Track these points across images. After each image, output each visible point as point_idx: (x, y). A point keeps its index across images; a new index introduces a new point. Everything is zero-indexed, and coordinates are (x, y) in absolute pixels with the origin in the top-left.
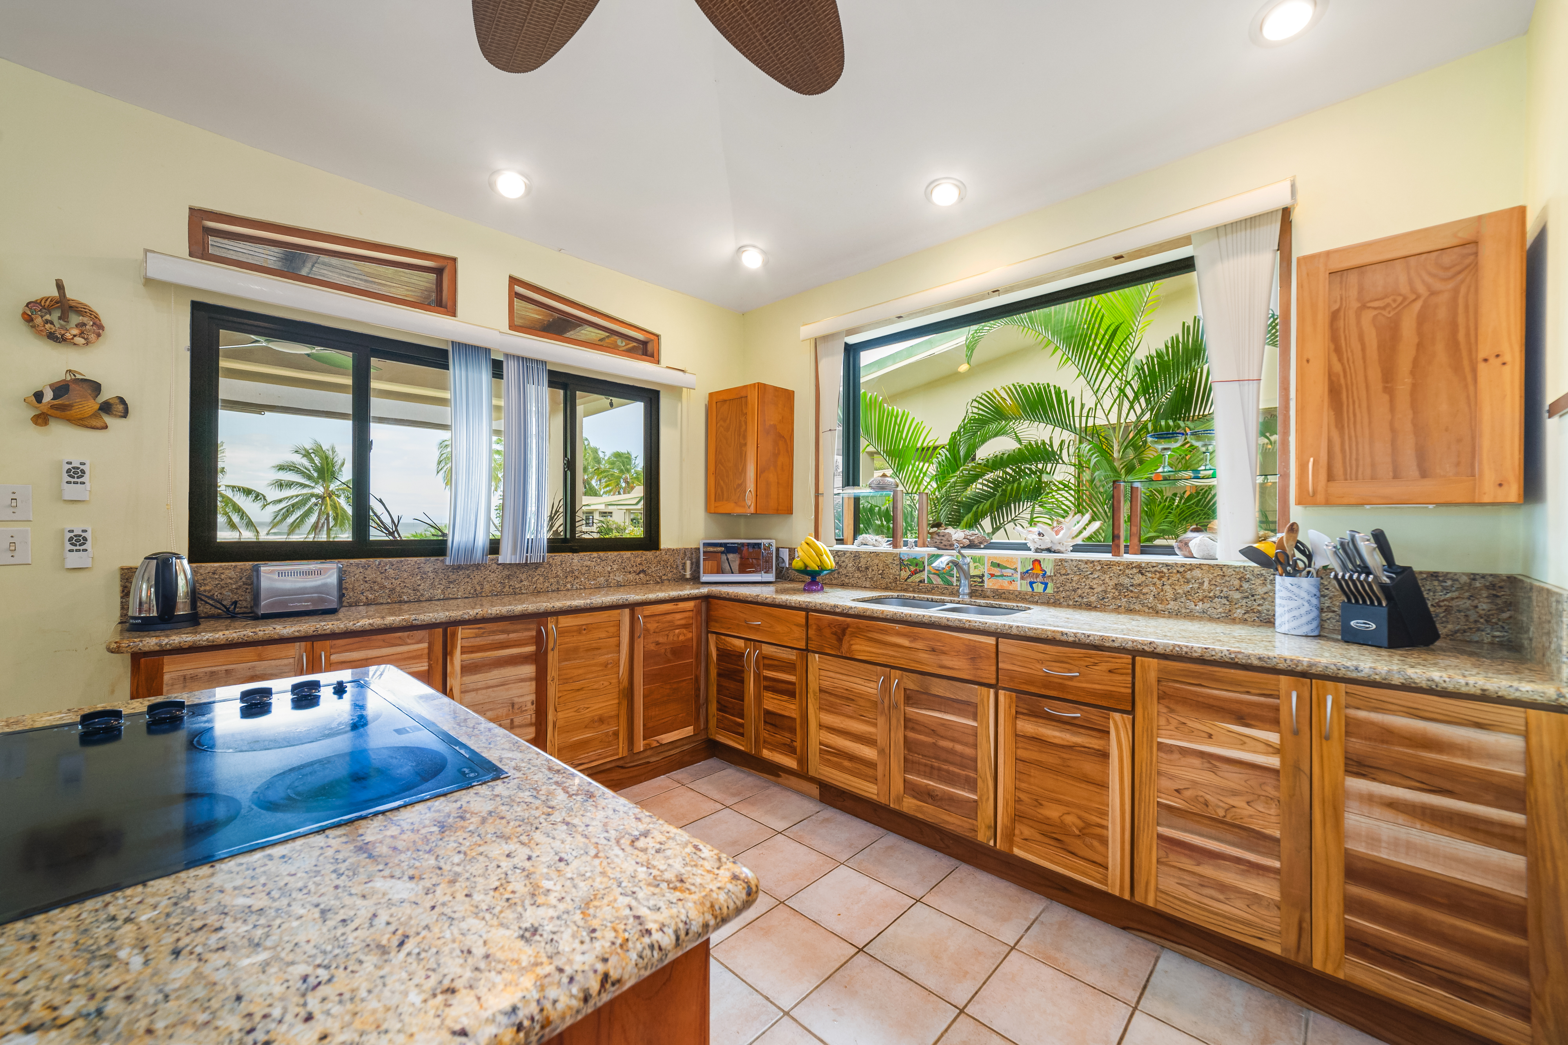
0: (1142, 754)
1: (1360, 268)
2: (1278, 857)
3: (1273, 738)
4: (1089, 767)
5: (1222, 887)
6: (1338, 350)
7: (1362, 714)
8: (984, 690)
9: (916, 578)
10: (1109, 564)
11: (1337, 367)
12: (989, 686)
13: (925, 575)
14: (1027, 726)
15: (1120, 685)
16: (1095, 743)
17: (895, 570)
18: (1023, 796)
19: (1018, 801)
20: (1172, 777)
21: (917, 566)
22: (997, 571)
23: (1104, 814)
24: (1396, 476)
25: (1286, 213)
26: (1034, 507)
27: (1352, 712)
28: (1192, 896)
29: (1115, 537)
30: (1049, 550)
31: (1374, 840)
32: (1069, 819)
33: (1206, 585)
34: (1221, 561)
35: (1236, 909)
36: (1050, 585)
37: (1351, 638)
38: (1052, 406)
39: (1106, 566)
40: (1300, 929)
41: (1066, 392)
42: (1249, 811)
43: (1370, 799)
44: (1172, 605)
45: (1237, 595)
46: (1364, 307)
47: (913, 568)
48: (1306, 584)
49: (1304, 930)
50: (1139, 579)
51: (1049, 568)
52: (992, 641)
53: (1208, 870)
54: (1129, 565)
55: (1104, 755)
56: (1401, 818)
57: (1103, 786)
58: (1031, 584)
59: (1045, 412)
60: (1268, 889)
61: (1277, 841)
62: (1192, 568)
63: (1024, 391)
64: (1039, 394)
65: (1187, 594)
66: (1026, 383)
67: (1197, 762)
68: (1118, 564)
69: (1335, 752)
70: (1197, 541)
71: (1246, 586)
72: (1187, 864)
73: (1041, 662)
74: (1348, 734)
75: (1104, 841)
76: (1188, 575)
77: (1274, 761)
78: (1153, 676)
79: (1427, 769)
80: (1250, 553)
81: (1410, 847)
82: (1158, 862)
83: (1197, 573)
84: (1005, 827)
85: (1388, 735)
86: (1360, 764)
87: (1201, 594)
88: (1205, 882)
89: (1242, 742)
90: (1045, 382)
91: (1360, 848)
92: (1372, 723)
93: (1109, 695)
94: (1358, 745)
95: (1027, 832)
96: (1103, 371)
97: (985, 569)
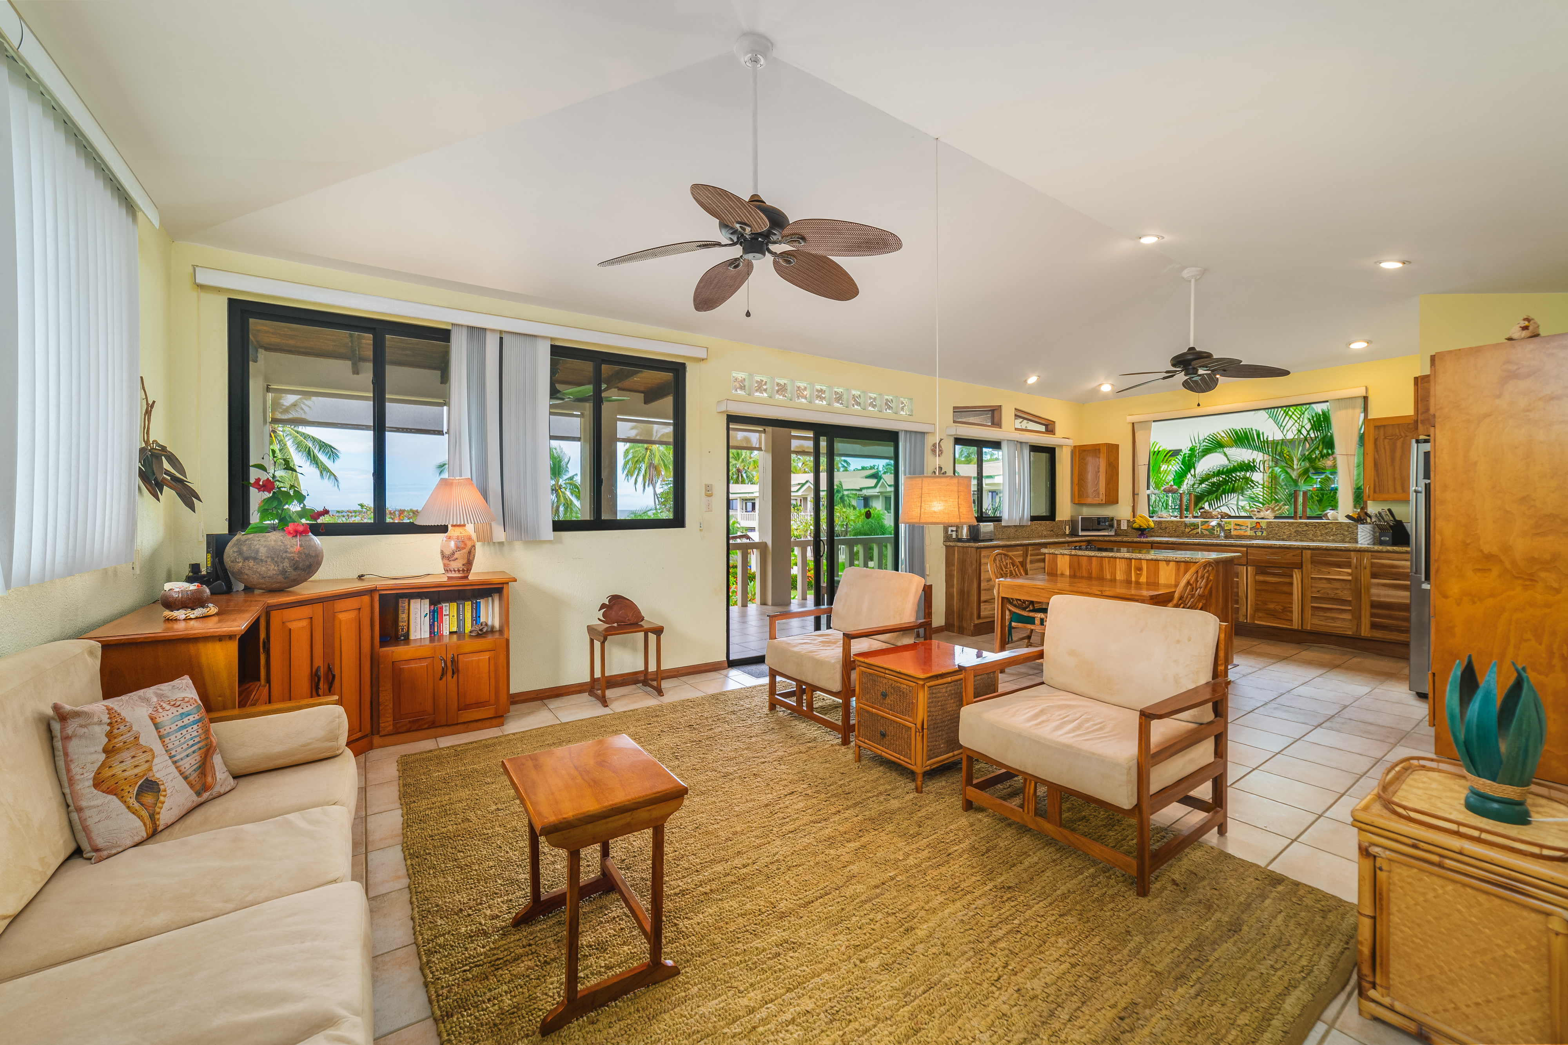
0: (1306, 581)
1: (1384, 426)
2: (1351, 606)
3: (1349, 571)
4: (1286, 589)
5: (1333, 618)
6: (1377, 451)
7: (1376, 561)
8: (1242, 567)
9: (1195, 532)
10: (1292, 523)
11: (1377, 457)
12: (1244, 565)
13: (1199, 530)
14: (1260, 578)
15: (1297, 560)
16: (1287, 580)
17: (1182, 528)
18: (1259, 602)
19: (1257, 604)
20: (1316, 587)
21: (1195, 526)
22: (1238, 527)
23: (1291, 603)
24: (1395, 491)
25: (1366, 398)
26: (1238, 498)
27: (1373, 560)
28: (1323, 623)
29: (1296, 512)
30: (1262, 518)
31: (1379, 596)
32: (1277, 607)
33: (1334, 530)
34: (1340, 521)
35: (1338, 624)
36: (1265, 532)
37: (1382, 543)
38: (1254, 440)
39: (1291, 524)
40: (1358, 625)
41: (1263, 433)
42: (1342, 594)
43: (1378, 585)
44: (1320, 538)
45: (1346, 533)
46: (1385, 438)
47: (1192, 527)
48: (1368, 527)
49: (1359, 626)
50: (1306, 528)
51: (1264, 525)
52: (1245, 549)
53: (1328, 614)
54: (1301, 523)
55: (1291, 584)
56: (1386, 588)
57: (1291, 594)
58: (1255, 532)
59: (1250, 444)
60: (1347, 616)
61: (1350, 601)
62: (1328, 523)
63: (1236, 433)
64: (1246, 433)
65: (1326, 533)
66: (1238, 427)
67: (1324, 581)
68: (1296, 523)
69: (1367, 572)
70: (1330, 513)
71: (1350, 529)
72: (1322, 614)
73: (1266, 555)
74: (1372, 567)
75: (1291, 612)
76: (1327, 526)
77: (1350, 578)
78: (1309, 556)
79: (1393, 574)
80: (1348, 517)
81: (1388, 596)
82: (1312, 615)
83: (1331, 525)
84: (1250, 614)
85: (1383, 565)
86: (1375, 575)
87: (1332, 533)
88: (1327, 618)
89: (1340, 573)
90: (1250, 427)
91: (1375, 599)
92: (1379, 563)
93: (1293, 563)
94: (1375, 569)
95: (1260, 615)
96: (1287, 418)
97: (1232, 527)
